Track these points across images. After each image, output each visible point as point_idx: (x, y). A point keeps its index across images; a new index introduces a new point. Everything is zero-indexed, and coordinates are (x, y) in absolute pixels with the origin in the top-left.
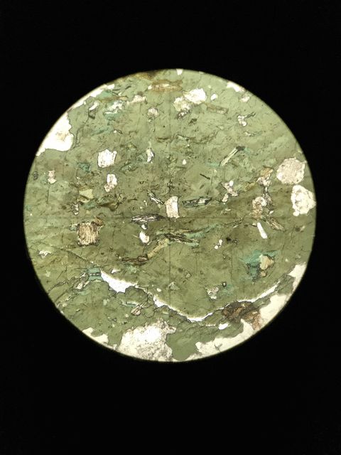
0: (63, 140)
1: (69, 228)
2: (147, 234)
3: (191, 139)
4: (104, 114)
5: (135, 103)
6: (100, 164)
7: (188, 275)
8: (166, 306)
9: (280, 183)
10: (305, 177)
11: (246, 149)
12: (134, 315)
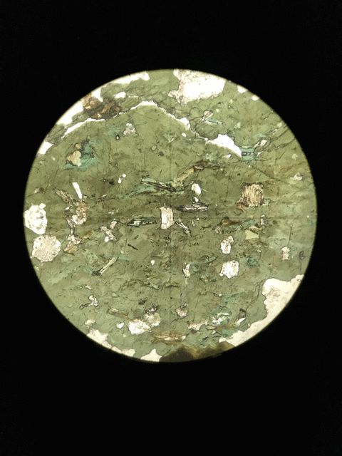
0: (273, 290)
1: (271, 202)
2: (194, 192)
3: (145, 285)
4: (230, 313)
5: (200, 322)
6: (237, 264)
7: (153, 149)
8: (178, 118)
9: (58, 238)
10: (32, 242)
11: (91, 272)
12: (211, 111)
